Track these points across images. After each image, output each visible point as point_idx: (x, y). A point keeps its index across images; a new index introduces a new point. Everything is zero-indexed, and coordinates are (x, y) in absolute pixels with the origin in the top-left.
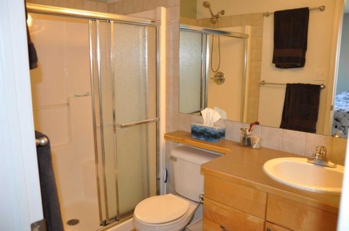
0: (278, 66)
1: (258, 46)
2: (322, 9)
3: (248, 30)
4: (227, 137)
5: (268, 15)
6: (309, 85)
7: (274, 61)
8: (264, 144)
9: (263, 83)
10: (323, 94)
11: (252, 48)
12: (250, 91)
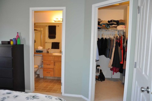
0: (50, 38)
1: (45, 33)
2: (59, 26)
3: (42, 29)
4: (43, 52)
5: (47, 26)
6: (57, 43)
7: (49, 37)
8: (51, 52)
9: (46, 42)
10: (60, 44)
11: (43, 34)
12: (43, 45)
